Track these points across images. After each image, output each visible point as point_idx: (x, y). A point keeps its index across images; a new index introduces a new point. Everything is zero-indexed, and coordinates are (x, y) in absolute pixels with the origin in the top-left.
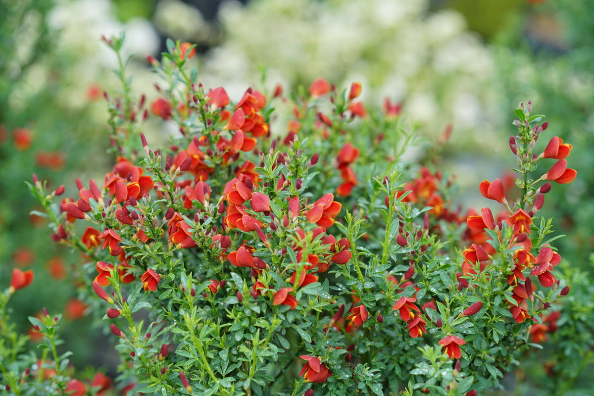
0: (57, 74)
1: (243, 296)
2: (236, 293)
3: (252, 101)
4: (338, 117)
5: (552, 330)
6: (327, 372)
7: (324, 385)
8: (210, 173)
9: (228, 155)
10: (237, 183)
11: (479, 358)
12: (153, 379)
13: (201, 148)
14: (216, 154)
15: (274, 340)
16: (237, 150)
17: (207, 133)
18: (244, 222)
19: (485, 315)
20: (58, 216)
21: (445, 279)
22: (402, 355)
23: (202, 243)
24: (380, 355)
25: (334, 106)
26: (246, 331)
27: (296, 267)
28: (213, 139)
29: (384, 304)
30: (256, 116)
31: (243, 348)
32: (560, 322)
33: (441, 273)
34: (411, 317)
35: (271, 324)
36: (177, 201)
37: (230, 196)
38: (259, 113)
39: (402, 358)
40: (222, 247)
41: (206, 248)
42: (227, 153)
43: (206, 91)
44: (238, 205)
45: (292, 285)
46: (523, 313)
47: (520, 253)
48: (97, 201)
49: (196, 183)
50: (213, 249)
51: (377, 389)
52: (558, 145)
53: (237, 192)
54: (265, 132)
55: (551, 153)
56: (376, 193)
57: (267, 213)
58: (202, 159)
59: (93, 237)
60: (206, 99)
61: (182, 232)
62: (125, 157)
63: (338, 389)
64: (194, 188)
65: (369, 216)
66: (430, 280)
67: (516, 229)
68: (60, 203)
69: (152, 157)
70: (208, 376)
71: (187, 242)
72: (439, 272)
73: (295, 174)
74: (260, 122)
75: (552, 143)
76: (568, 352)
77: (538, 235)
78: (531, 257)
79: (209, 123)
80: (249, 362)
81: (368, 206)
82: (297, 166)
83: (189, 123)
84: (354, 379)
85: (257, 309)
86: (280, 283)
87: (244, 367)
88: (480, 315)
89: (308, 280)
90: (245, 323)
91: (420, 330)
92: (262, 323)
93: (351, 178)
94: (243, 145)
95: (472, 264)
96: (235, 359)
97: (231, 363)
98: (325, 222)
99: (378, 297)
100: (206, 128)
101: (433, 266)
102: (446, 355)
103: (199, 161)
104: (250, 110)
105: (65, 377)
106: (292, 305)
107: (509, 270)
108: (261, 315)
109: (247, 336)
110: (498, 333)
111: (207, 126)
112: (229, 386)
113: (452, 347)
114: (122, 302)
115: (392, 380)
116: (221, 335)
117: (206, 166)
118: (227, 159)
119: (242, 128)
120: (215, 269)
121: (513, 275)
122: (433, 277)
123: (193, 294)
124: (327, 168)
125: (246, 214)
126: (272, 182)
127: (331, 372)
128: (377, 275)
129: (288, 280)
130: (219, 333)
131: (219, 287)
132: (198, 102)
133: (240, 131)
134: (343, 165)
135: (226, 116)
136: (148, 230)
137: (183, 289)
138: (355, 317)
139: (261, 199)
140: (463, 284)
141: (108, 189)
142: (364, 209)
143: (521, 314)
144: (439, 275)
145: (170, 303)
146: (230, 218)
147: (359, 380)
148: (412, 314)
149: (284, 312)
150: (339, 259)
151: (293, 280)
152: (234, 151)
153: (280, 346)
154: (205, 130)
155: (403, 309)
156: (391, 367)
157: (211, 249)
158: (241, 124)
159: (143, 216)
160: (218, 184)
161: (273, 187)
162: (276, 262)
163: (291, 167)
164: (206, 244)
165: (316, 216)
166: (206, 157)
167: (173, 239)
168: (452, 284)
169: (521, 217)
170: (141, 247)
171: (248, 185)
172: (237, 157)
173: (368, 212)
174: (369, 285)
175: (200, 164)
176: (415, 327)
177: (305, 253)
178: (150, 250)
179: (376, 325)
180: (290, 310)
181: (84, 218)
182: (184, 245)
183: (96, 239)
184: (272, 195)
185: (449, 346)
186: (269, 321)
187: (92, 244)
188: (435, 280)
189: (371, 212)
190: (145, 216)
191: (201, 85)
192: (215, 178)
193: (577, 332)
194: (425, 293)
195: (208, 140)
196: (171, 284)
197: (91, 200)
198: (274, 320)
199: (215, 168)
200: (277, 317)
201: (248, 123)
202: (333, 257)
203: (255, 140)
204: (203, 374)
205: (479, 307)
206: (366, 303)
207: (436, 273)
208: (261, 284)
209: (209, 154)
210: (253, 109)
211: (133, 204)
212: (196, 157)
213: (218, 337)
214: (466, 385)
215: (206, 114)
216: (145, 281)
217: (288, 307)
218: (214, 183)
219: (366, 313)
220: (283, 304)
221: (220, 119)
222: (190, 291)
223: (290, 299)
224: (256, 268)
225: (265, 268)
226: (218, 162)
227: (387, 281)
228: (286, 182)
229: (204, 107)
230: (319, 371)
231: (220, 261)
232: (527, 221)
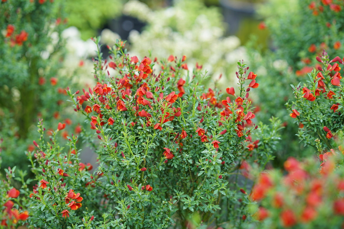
0: (63, 58)
1: (144, 126)
2: (141, 125)
3: (146, 61)
4: (178, 68)
5: (256, 147)
6: (172, 155)
7: (171, 160)
8: (131, 87)
9: (138, 80)
10: (142, 89)
11: (226, 150)
12: (112, 154)
13: (128, 77)
14: (133, 80)
15: (154, 142)
16: (141, 78)
17: (130, 72)
18: (144, 102)
19: (228, 134)
20: (76, 102)
21: (215, 123)
22: (200, 151)
23: (129, 109)
24: (192, 151)
25: (176, 64)
26: (144, 139)
27: (162, 116)
28: (133, 74)
29: (193, 132)
30: (148, 66)
31: (144, 144)
32: (259, 144)
33: (213, 121)
34: (202, 135)
35: (153, 136)
36: (120, 95)
37: (139, 93)
38: (149, 65)
39: (199, 152)
40: (136, 110)
41: (130, 110)
42: (137, 79)
43: (130, 57)
44: (142, 96)
45: (160, 123)
46: (241, 133)
47: (240, 112)
48: (92, 95)
49: (126, 90)
50: (133, 111)
51: (190, 161)
52: (252, 75)
53: (141, 91)
54: (151, 72)
55: (250, 77)
56: (191, 94)
57: (152, 99)
58: (128, 82)
59: (89, 109)
60: (130, 60)
61: (122, 105)
62: (99, 82)
63: (177, 162)
64: (125, 92)
65: (188, 103)
66: (209, 124)
67: (238, 103)
68: (77, 98)
69: (111, 79)
70: (131, 154)
71: (124, 108)
72: (212, 121)
73: (162, 85)
74: (149, 68)
75: (250, 74)
76: (262, 155)
77: (247, 107)
78: (243, 113)
79: (131, 68)
80: (145, 149)
81: (188, 99)
82: (162, 82)
83: (123, 70)
84: (182, 157)
85: (148, 130)
86: (156, 121)
87: (144, 151)
88: (226, 134)
89: (166, 121)
90: (144, 136)
91: (205, 139)
92: (150, 135)
93: (183, 91)
94: (143, 76)
95: (223, 117)
96: (140, 149)
97: (139, 150)
98: (172, 101)
99: (191, 129)
100: (130, 70)
101: (210, 119)
102: (213, 147)
103: (127, 82)
104: (146, 64)
105: (79, 159)
106: (160, 129)
107: (235, 117)
108: (149, 133)
109: (144, 140)
110: (232, 141)
111: (131, 69)
112: (139, 156)
113: (216, 144)
114: (101, 128)
115: (196, 160)
116: (136, 140)
117: (129, 84)
118: (137, 82)
119: (143, 70)
120: (133, 118)
121: (237, 120)
122: (210, 122)
123: (126, 125)
124: (174, 87)
125: (145, 99)
126: (153, 89)
127: (174, 156)
128: (190, 121)
129: (159, 121)
130: (135, 139)
131: (135, 124)
132: (128, 60)
133: (142, 71)
134: (180, 86)
135: (137, 67)
136: (110, 104)
137: (123, 124)
138: (182, 135)
139: (150, 94)
140: (220, 124)
141: (95, 92)
142: (186, 100)
143: (240, 134)
144: (212, 122)
145: (117, 131)
146: (139, 100)
147: (184, 158)
148: (202, 134)
149: (157, 132)
150: (177, 114)
151: (161, 121)
152: (140, 78)
153: (156, 144)
154: (129, 71)
155: (199, 132)
156: (195, 155)
157: (132, 111)
158: (143, 69)
159: (108, 99)
160: (134, 91)
161: (154, 90)
162: (155, 115)
163: (160, 82)
164: (130, 109)
165: (169, 99)
166: (130, 81)
167: (119, 108)
168: (216, 125)
169: (240, 100)
170: (108, 110)
171: (145, 89)
172: (141, 81)
173: (188, 101)
174: (187, 125)
175: (128, 84)
176: (203, 138)
177: (165, 111)
178: (110, 112)
179: (190, 139)
180: (159, 131)
181: (87, 100)
182: (123, 110)
183: (90, 110)
184: (153, 93)
185: (214, 144)
186: (152, 135)
187: (89, 112)
188: (211, 123)
189: (189, 101)
190: (109, 99)
191: (128, 55)
192: (133, 89)
193: (265, 148)
194: (207, 128)
195: (131, 75)
196: (118, 124)
197: (90, 94)
198: (154, 134)
199: (133, 85)
200: (155, 133)
201: (145, 69)
202: (175, 114)
203: (148, 74)
204: (129, 154)
205: (226, 132)
206: (186, 131)
207: (211, 121)
208: (150, 122)
209: (131, 79)
210: (147, 64)
211: (105, 95)
212: (126, 81)
213: (135, 141)
214: (220, 156)
215: (130, 65)
216: (109, 122)
217: (159, 130)
218: (133, 90)
219: (186, 134)
220: (157, 129)
221: (135, 68)
222: (125, 125)
223: (159, 127)
224: (148, 117)
225: (151, 117)
226: (134, 82)
227: (194, 124)
228: (158, 88)
229: (129, 62)
230: (169, 153)
231: (135, 116)
232: (242, 101)
